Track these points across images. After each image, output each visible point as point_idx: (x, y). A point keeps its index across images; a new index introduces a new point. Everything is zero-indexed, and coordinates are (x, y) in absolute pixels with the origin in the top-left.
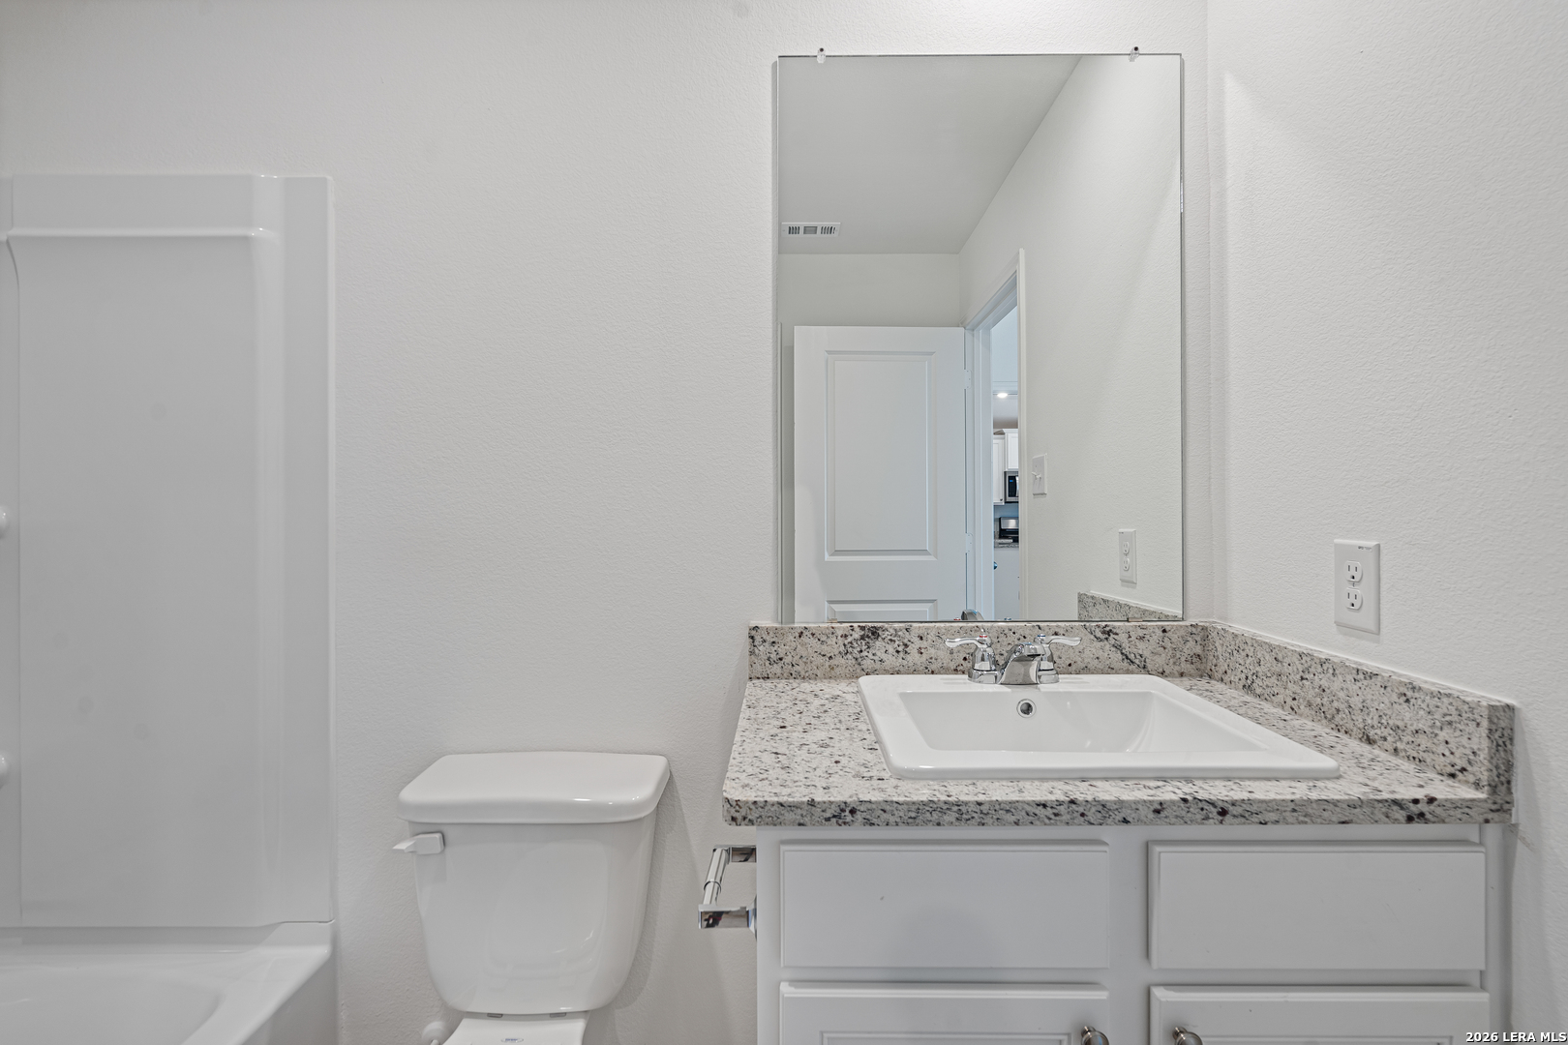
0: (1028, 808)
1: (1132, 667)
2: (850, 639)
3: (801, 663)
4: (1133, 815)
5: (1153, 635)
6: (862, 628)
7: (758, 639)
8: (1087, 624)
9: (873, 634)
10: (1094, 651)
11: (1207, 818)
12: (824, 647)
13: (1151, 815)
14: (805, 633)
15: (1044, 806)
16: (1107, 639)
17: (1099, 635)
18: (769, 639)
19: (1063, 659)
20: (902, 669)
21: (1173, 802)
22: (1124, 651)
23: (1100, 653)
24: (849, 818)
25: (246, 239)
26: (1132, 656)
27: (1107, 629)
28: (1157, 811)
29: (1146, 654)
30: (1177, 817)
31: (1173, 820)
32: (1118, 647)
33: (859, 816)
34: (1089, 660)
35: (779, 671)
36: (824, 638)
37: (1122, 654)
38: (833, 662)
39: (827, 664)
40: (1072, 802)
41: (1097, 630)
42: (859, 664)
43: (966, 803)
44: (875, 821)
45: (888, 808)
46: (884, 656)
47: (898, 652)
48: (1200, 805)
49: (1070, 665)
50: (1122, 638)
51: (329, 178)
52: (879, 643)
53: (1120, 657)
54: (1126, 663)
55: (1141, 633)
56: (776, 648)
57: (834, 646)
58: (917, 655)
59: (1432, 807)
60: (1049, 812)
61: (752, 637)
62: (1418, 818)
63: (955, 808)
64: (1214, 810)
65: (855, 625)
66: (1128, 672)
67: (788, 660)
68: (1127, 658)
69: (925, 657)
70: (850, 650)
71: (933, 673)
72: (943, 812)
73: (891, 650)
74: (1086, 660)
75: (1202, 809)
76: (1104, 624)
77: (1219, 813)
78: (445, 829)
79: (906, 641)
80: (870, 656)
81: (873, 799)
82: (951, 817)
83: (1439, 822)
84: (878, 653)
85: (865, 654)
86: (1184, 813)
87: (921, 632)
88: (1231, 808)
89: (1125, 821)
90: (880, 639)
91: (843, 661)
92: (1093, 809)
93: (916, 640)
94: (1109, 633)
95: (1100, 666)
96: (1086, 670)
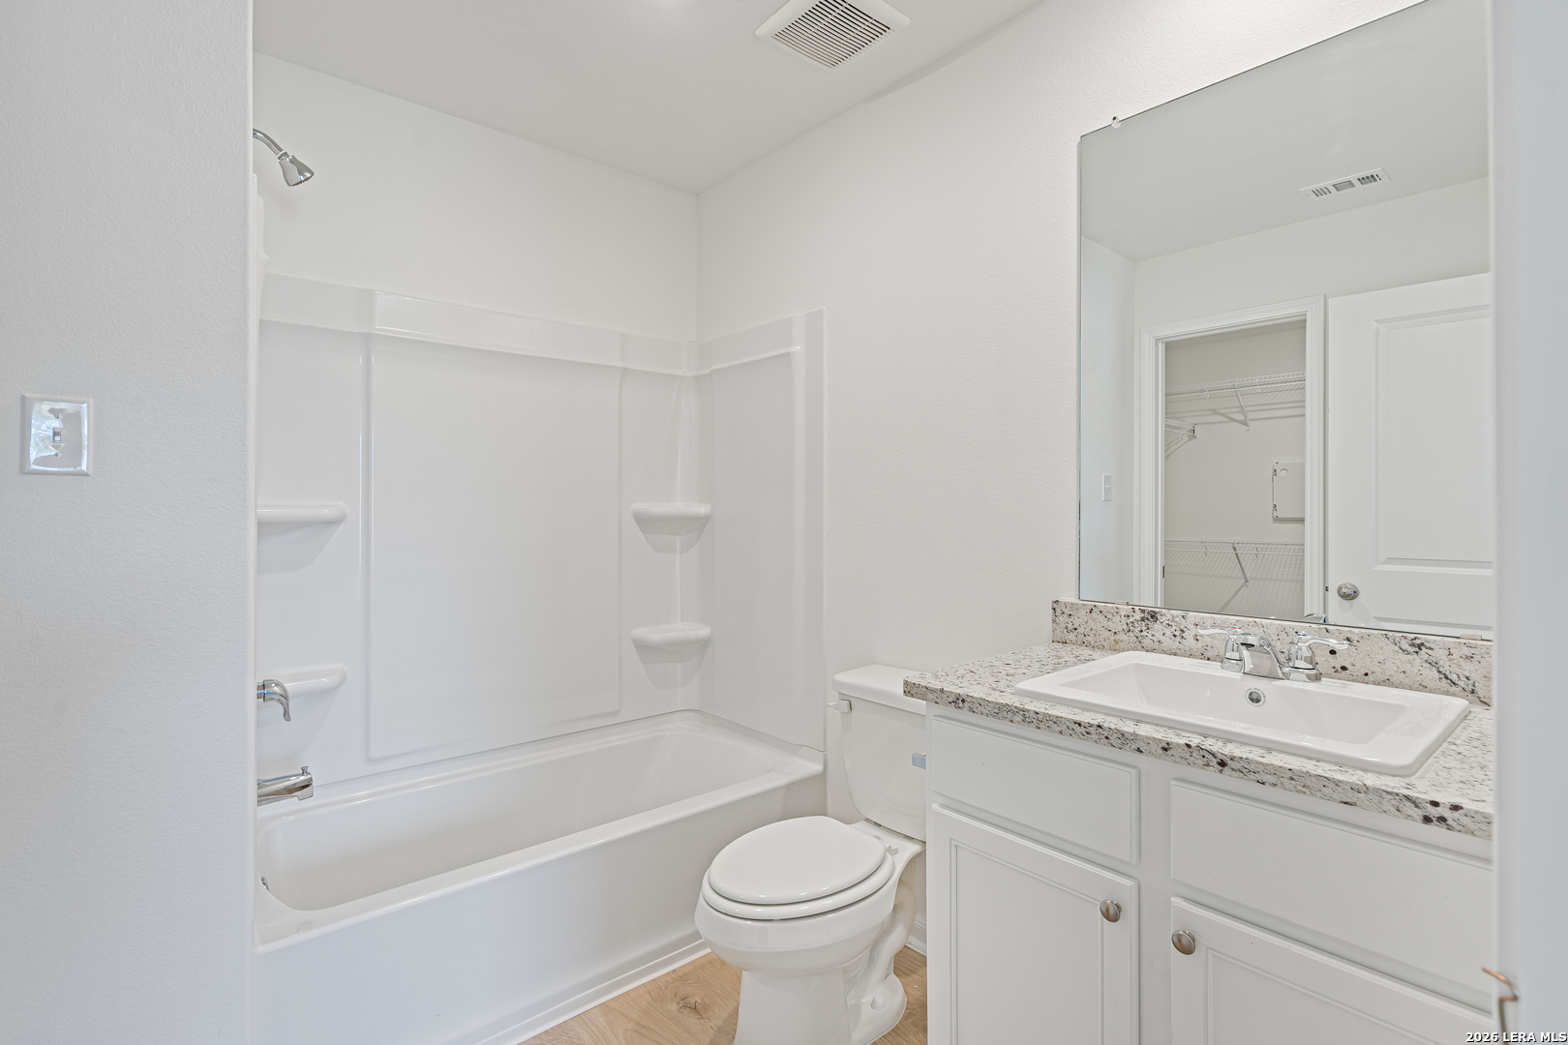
0: (1069, 724)
1: (1453, 689)
2: (1131, 619)
3: (1091, 634)
4: (1145, 748)
5: (1486, 656)
6: (1143, 611)
7: (1058, 610)
8: (1390, 634)
9: (1152, 617)
10: (1399, 664)
11: (1208, 765)
12: (1110, 623)
13: (1160, 751)
14: (1095, 610)
15: (1080, 725)
16: (1417, 652)
17: (1406, 647)
18: (1067, 612)
19: (1357, 666)
20: (1178, 652)
21: (1178, 745)
22: (1441, 669)
23: (1407, 667)
24: (961, 705)
25: (788, 354)
26: (1454, 677)
27: (1417, 642)
28: (1165, 749)
29: (1474, 676)
30: (1182, 758)
31: (1178, 760)
32: (1433, 664)
33: (966, 704)
34: (1392, 673)
35: (1074, 639)
36: (1109, 616)
37: (1439, 672)
38: (1117, 637)
39: (1113, 638)
40: (1099, 726)
41: (1403, 641)
42: (1140, 642)
43: (1029, 711)
44: (975, 710)
45: (982, 703)
46: (1162, 638)
47: (1175, 636)
48: (1202, 753)
49: (1366, 674)
50: (1439, 654)
51: (825, 308)
52: (1157, 626)
53: (1437, 675)
54: (1444, 683)
55: (1468, 652)
56: (1072, 620)
57: (1118, 624)
58: (1194, 642)
59: (1456, 814)
60: (1083, 730)
61: (1054, 609)
62: (1437, 821)
63: (1022, 713)
64: (1215, 761)
65: (1137, 608)
66: (1447, 693)
67: (1081, 630)
68: (1447, 678)
69: (1200, 644)
70: (1132, 628)
71: (1208, 659)
72: (1014, 713)
73: (1169, 633)
74: (1387, 673)
75: (1204, 757)
76: (1413, 636)
77: (1219, 763)
78: (852, 700)
79: (1182, 627)
80: (1149, 636)
81: (975, 696)
82: (1018, 718)
83: (1466, 832)
84: (1157, 635)
85: (1144, 633)
86: (1187, 756)
87: (1196, 621)
88: (1230, 762)
89: (1139, 750)
90: (1158, 622)
91: (1125, 637)
92: (1115, 736)
93: (1192, 627)
94: (1420, 646)
95: (1407, 681)
96: (1387, 682)
